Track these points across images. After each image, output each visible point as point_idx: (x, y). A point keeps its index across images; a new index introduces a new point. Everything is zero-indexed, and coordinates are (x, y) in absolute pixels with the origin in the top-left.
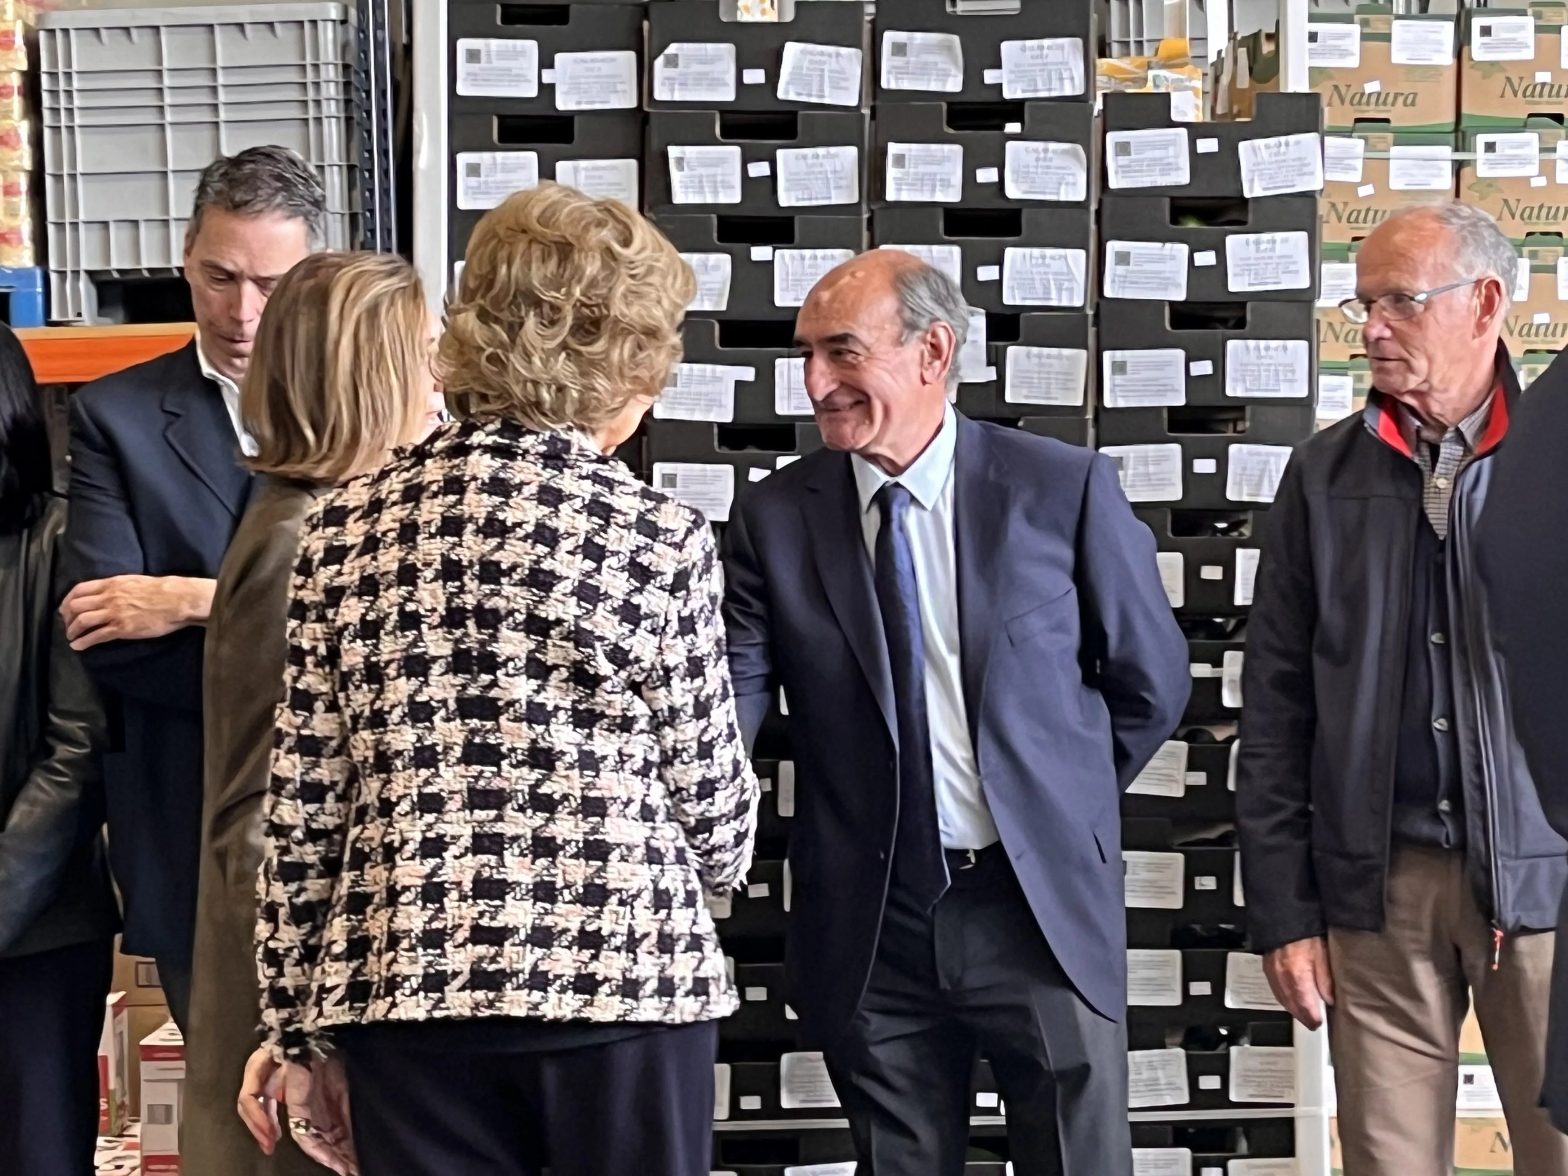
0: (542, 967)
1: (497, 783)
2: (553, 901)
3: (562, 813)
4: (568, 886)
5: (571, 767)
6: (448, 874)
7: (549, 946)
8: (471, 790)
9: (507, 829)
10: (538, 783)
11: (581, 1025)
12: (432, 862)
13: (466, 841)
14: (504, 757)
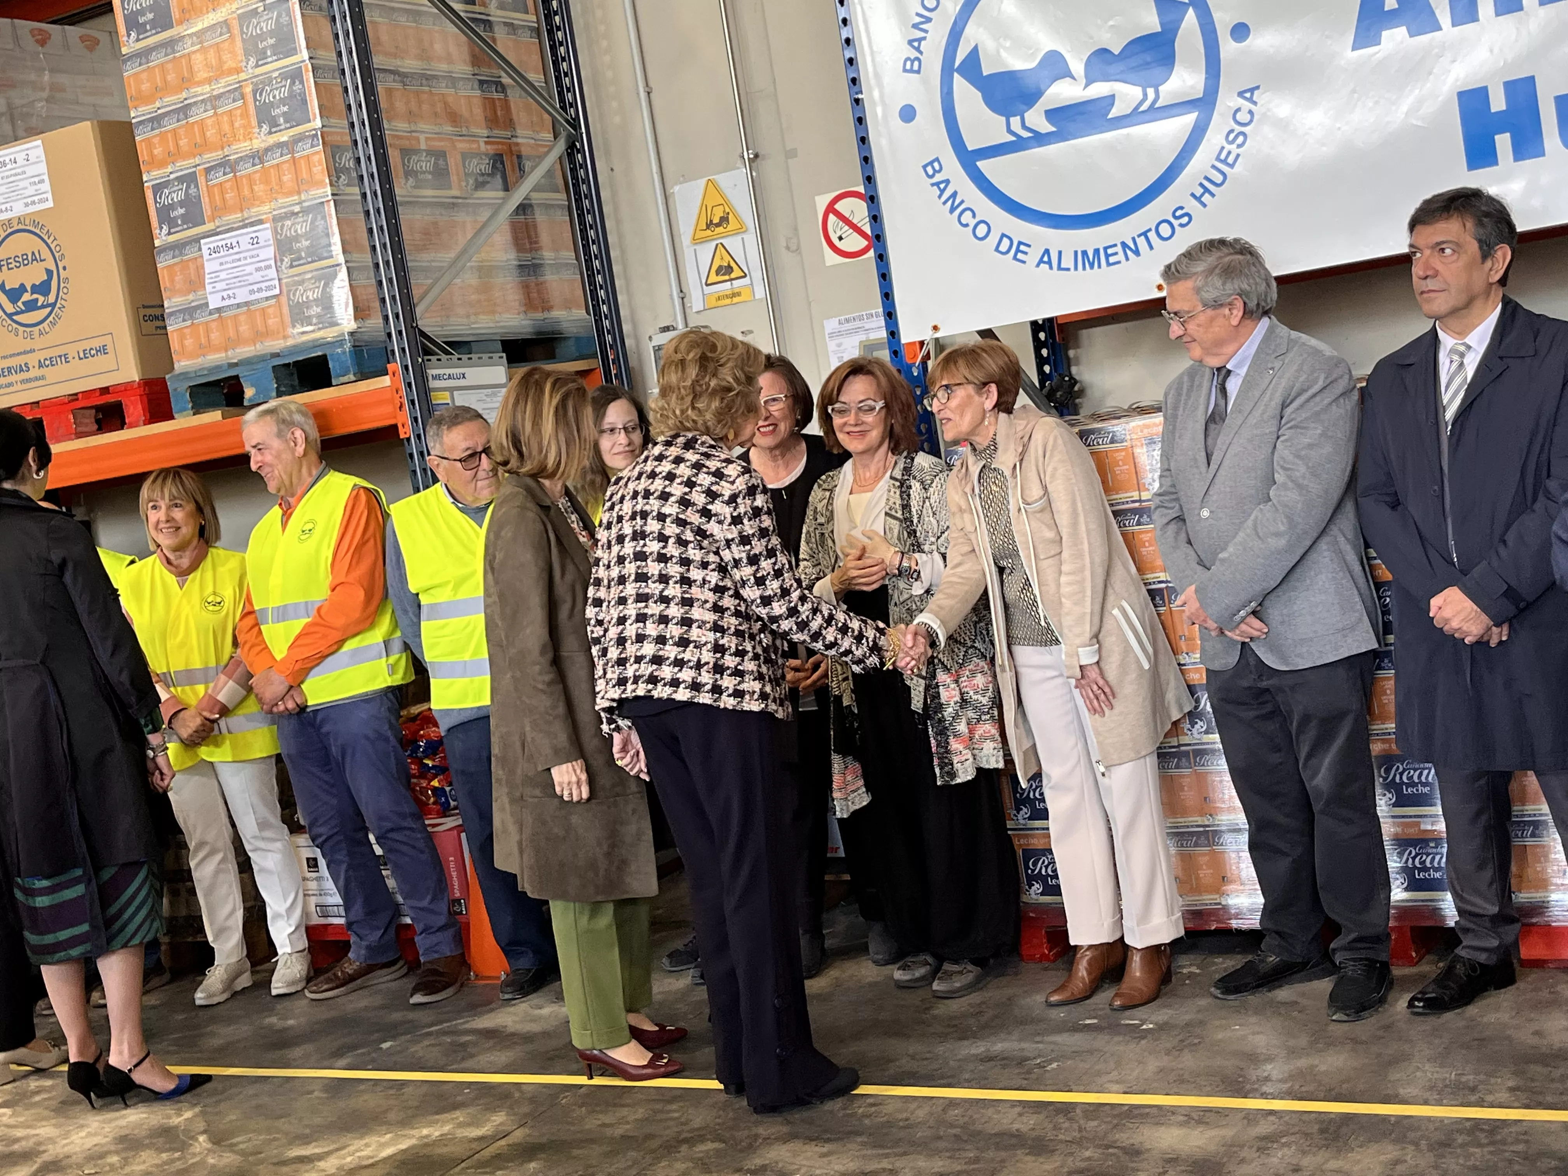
0: (655, 674)
1: (647, 591)
2: (664, 644)
3: (672, 604)
4: (672, 638)
5: (676, 583)
6: (626, 634)
7: (660, 665)
8: (637, 595)
9: (649, 611)
10: (663, 590)
11: (670, 700)
12: (621, 627)
13: (633, 618)
14: (649, 578)
